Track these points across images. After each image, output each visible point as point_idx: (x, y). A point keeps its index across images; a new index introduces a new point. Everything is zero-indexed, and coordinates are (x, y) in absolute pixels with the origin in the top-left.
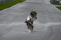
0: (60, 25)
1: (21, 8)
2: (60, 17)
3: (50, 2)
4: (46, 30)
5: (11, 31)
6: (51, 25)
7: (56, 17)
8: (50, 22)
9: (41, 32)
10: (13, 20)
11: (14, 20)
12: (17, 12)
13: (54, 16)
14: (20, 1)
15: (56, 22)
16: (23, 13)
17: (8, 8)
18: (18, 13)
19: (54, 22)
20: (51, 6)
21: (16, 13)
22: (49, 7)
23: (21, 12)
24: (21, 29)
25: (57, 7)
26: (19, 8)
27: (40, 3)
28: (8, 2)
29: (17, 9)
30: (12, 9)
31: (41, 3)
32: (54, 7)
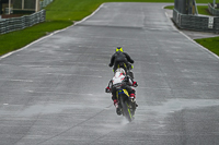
0: (213, 107)
1: (63, 49)
2: (211, 77)
3: (172, 24)
4: (161, 129)
5: (28, 137)
6: (180, 109)
7: (198, 80)
8: (174, 97)
9: (144, 135)
10: (34, 94)
11: (40, 95)
12: (52, 64)
13: (188, 77)
14: (61, 22)
15: (196, 97)
16: (73, 68)
17: (15, 49)
19: (189, 97)
20: (175, 37)
21: (47, 69)
22: (168, 41)
23: (66, 64)
24: (66, 128)
25: (198, 41)
26: (57, 47)
27: (135, 25)
29: (50, 52)
30: (32, 52)
31: (140, 29)
32: (188, 40)
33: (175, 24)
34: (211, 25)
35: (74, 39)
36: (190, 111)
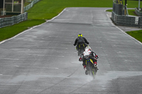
0: (137, 76)
1: (39, 38)
2: (137, 56)
7: (128, 58)
8: (112, 70)
10: (20, 68)
11: (24, 68)
12: (31, 48)
13: (121, 56)
15: (127, 70)
16: (46, 51)
18: (32, 51)
19: (122, 70)
20: (113, 30)
21: (28, 52)
22: (109, 33)
23: (41, 48)
26: (35, 37)
27: (87, 23)
28: (6, 24)
29: (31, 40)
30: (17, 41)
32: (122, 32)
33: (113, 22)
34: (136, 22)
35: (46, 32)
36: (122, 79)
